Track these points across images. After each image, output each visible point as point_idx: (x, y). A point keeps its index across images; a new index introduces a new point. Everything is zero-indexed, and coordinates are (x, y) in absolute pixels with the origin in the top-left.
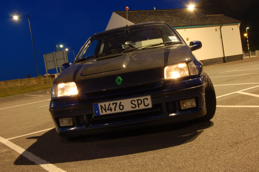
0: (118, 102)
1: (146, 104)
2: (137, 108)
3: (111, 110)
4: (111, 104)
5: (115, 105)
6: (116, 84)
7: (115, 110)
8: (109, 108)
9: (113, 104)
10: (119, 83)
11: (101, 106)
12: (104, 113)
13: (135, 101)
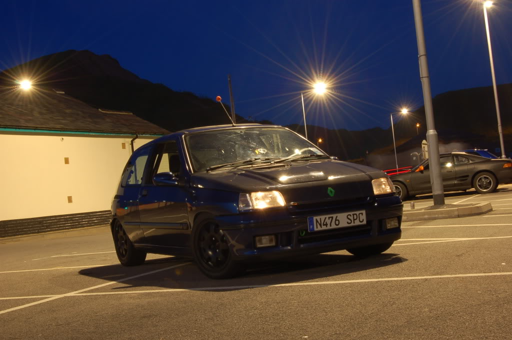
0: (334, 216)
1: (361, 220)
2: (352, 224)
3: (326, 225)
4: (327, 219)
5: (331, 219)
6: (328, 195)
7: (331, 225)
8: (325, 223)
9: (329, 218)
10: (332, 195)
11: (316, 220)
12: (319, 229)
13: (350, 215)
